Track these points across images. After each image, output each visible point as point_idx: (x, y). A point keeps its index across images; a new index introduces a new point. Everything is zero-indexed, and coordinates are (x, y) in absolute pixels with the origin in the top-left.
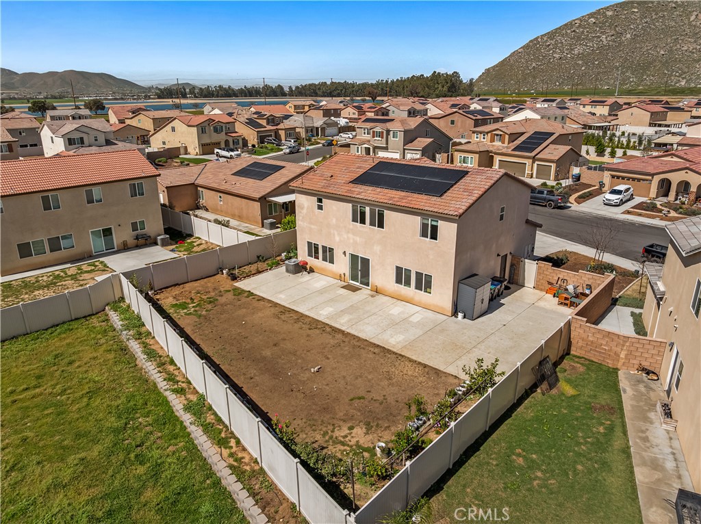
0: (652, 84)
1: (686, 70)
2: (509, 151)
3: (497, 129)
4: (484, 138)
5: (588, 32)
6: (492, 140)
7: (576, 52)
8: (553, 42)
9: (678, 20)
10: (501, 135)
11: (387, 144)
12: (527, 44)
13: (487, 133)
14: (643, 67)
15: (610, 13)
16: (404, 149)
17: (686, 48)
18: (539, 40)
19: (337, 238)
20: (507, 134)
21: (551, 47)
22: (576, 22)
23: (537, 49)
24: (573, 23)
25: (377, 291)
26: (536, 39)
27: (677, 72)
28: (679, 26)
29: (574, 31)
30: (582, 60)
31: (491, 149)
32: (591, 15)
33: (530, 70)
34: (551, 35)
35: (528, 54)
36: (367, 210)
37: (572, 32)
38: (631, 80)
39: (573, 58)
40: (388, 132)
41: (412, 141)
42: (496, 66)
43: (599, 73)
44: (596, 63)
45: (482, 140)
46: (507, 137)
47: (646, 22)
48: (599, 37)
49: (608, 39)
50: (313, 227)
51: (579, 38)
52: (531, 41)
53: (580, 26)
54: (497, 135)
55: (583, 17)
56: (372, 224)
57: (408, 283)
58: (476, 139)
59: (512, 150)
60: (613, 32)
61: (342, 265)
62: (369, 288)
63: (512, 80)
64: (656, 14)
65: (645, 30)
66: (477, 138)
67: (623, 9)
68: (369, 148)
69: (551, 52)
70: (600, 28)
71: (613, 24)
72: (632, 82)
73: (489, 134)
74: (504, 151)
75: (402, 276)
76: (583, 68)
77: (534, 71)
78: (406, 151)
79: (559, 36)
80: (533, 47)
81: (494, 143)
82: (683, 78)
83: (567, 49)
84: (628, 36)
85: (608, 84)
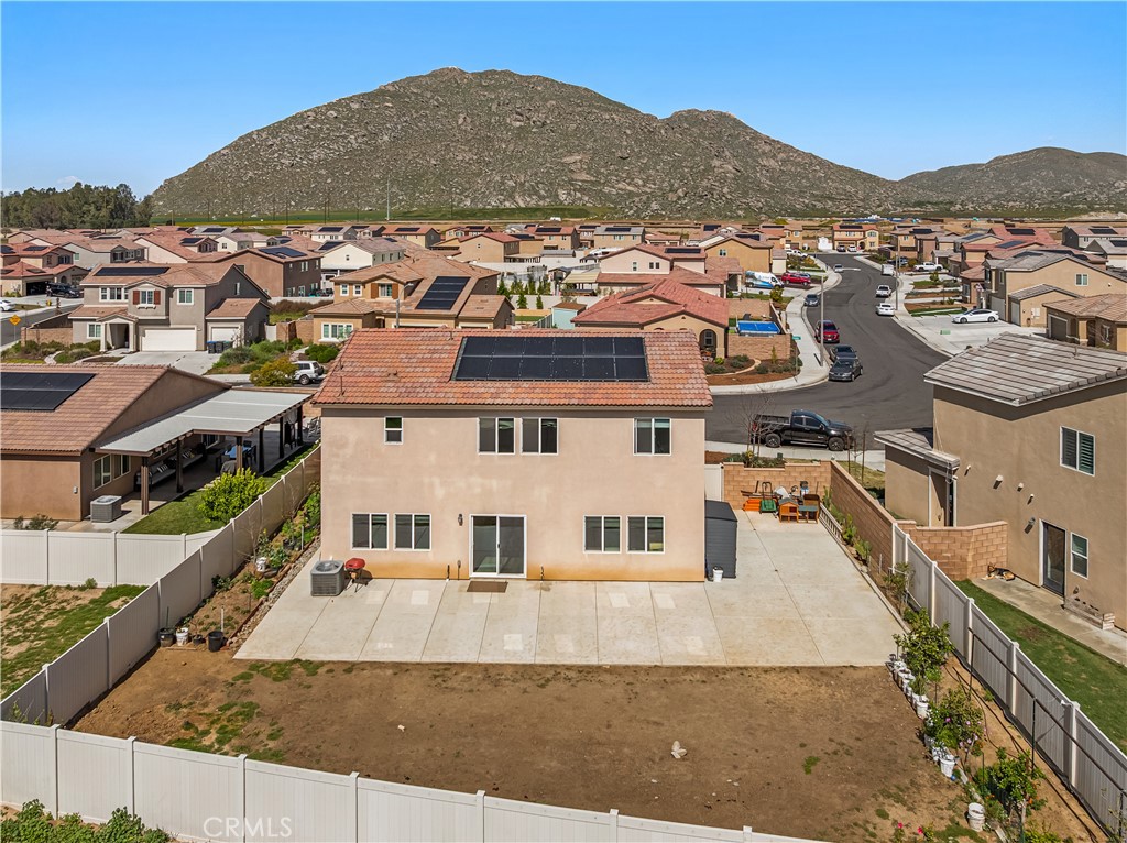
0: (428, 203)
1: (467, 186)
2: (412, 310)
3: (383, 276)
4: (358, 292)
5: (328, 129)
6: (374, 295)
7: (315, 157)
8: (277, 141)
9: (445, 121)
10: (390, 286)
11: (168, 314)
12: (236, 142)
13: (364, 284)
14: (413, 181)
15: (355, 106)
16: (206, 321)
17: (460, 158)
18: (255, 137)
19: (440, 492)
20: (402, 283)
21: (275, 147)
22: (309, 114)
23: (253, 150)
24: (305, 116)
25: (543, 578)
26: (250, 135)
27: (457, 188)
28: (447, 129)
29: (308, 127)
30: (326, 168)
31: (377, 309)
32: (330, 106)
33: (245, 182)
34: (274, 130)
35: (238, 158)
36: (518, 424)
37: (305, 128)
38: (400, 198)
39: (312, 166)
40: (170, 291)
41: (217, 306)
42: (184, 175)
43: (353, 188)
44: (347, 173)
45: (355, 295)
46: (401, 287)
47: (406, 122)
48: (345, 137)
49: (359, 140)
50: (371, 480)
51: (316, 137)
52: (241, 138)
53: (315, 120)
54: (382, 286)
55: (318, 108)
56: (529, 447)
57: (613, 543)
58: (341, 294)
59: (417, 308)
60: (364, 132)
61: (453, 544)
62: (524, 575)
63: (215, 197)
64: (417, 112)
65: (406, 132)
66: (345, 292)
67: (373, 102)
68: (127, 325)
69: (276, 155)
70: (345, 124)
71: (362, 121)
72: (402, 200)
73: (368, 286)
74: (403, 309)
75: (599, 533)
76: (329, 181)
77: (252, 184)
78: (210, 325)
79: (285, 132)
80: (245, 147)
81: (377, 299)
82: (466, 197)
83: (301, 153)
84: (386, 138)
85: (370, 205)
